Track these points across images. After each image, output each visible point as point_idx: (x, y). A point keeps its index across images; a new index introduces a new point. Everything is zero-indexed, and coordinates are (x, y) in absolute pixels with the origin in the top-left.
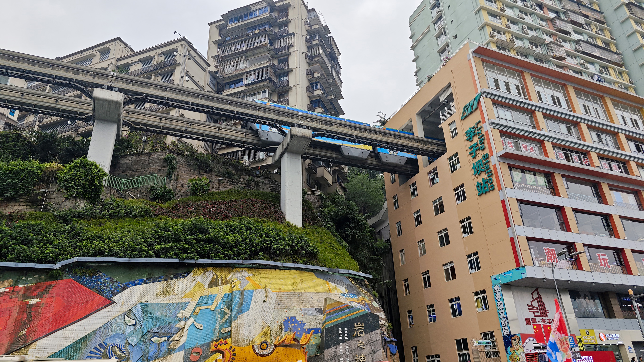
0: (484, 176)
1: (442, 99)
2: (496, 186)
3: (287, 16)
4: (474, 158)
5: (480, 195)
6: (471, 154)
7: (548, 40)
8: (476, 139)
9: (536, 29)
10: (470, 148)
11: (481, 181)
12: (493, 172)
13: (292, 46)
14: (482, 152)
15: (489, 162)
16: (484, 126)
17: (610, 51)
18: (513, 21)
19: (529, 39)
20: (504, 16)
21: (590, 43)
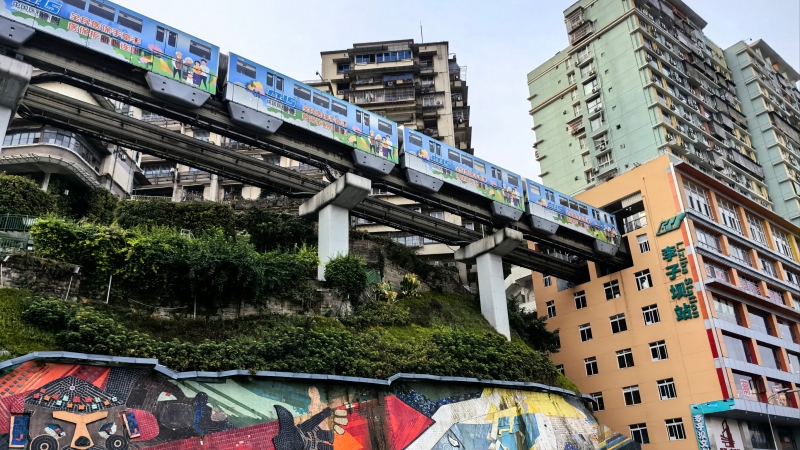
0: (685, 301)
1: (625, 205)
2: (700, 314)
3: (433, 67)
4: (672, 279)
5: (679, 320)
6: (668, 274)
8: (676, 261)
10: (668, 268)
11: (681, 305)
12: (697, 299)
13: (442, 107)
14: (683, 276)
15: (692, 287)
16: (687, 248)
17: (752, 161)
18: (681, 122)
19: (694, 144)
20: (674, 115)
21: (738, 152)
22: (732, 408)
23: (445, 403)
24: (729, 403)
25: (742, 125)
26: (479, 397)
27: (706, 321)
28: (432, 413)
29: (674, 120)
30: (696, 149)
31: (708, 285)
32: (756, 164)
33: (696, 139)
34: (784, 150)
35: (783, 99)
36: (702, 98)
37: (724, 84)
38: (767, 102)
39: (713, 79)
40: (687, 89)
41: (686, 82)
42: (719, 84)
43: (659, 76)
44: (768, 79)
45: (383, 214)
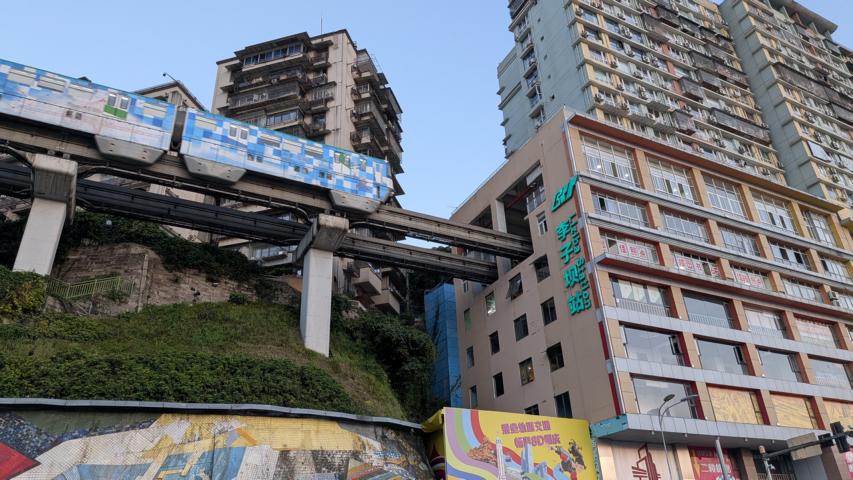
0: (578, 288)
1: (530, 180)
2: (593, 303)
3: (327, 57)
4: (567, 263)
5: (573, 315)
6: (563, 257)
7: (673, 106)
8: (570, 239)
9: (658, 91)
10: (563, 250)
11: (575, 294)
12: (590, 284)
13: (332, 99)
14: (576, 257)
15: (585, 269)
16: (580, 220)
17: (755, 124)
18: (627, 81)
19: (647, 105)
20: (614, 73)
21: (728, 113)
22: (625, 427)
23: (75, 437)
24: (621, 420)
25: (737, 83)
26: (144, 427)
27: (598, 312)
28: (40, 451)
29: (616, 80)
30: (650, 111)
31: (602, 262)
32: (762, 128)
33: (650, 98)
34: (795, 106)
35: (803, 50)
36: (672, 55)
37: (712, 39)
38: (772, 53)
39: (693, 35)
40: (647, 45)
41: (644, 38)
42: (703, 40)
43: (597, 32)
44: (779, 30)
45: (166, 211)
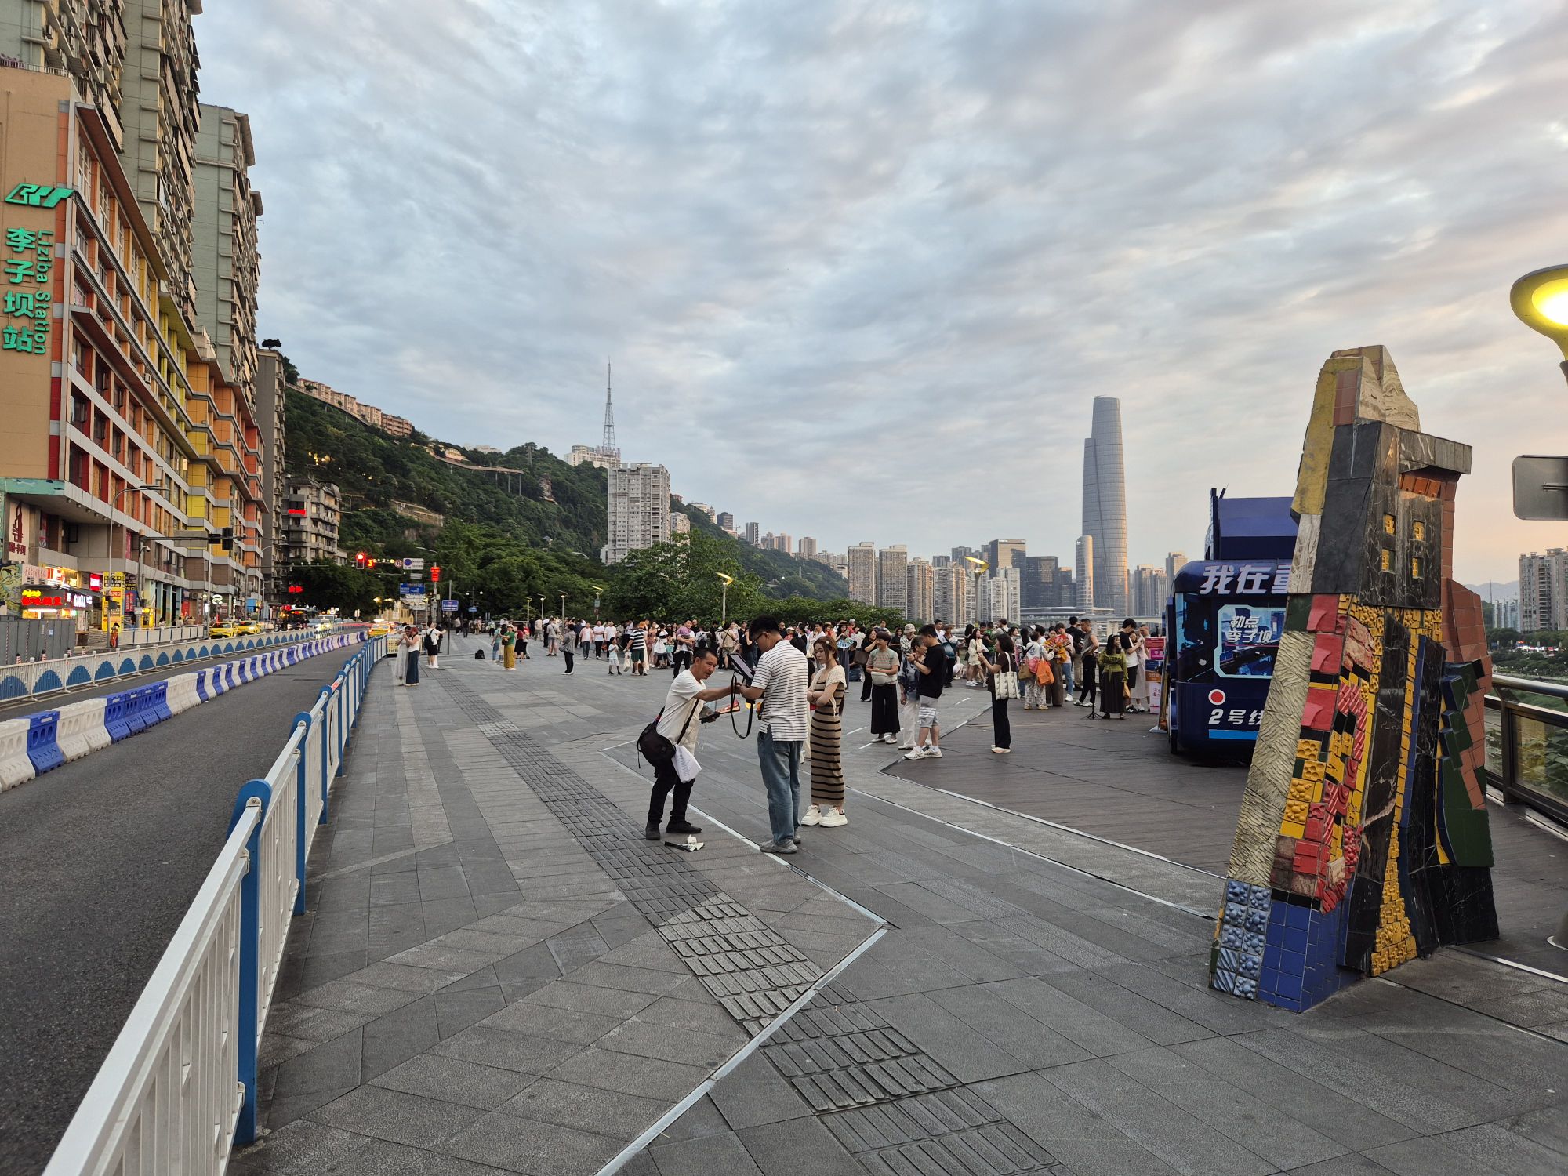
0: (27, 324)
2: (48, 351)
4: (14, 283)
5: (7, 349)
8: (31, 258)
11: (17, 327)
12: (50, 328)
14: (35, 284)
16: (57, 245)
22: (58, 493)
24: (56, 484)
27: (55, 366)
31: (74, 314)
